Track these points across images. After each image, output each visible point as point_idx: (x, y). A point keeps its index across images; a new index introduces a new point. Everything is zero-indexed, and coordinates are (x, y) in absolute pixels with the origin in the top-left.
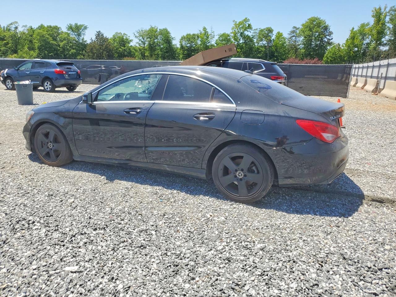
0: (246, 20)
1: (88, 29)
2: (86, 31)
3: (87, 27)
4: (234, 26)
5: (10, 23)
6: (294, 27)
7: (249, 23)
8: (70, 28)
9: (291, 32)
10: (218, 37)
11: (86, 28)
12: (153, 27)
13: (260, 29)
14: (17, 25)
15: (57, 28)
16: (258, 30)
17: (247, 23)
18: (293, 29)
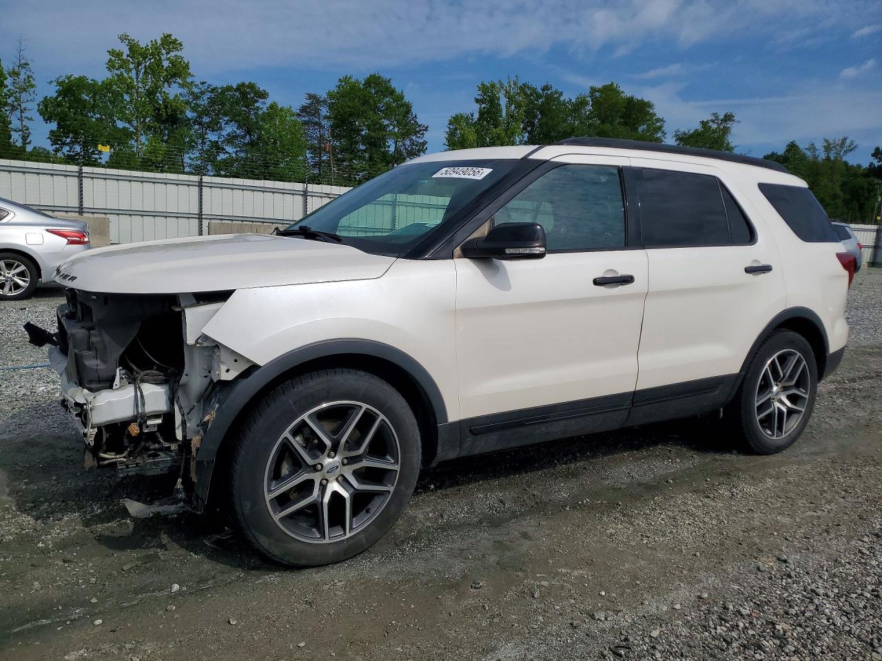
0: (169, 42)
4: (113, 58)
6: (311, 97)
7: (179, 56)
9: (303, 110)
18: (307, 102)
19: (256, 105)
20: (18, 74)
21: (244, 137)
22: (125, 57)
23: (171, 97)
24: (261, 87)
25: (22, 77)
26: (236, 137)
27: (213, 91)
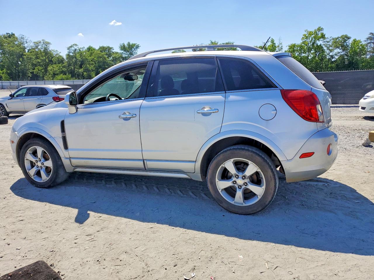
0: (320, 29)
1: (140, 48)
2: (138, 50)
3: (139, 45)
4: (303, 37)
5: (70, 46)
6: (371, 34)
7: (322, 32)
8: (123, 48)
9: (368, 39)
10: (288, 47)
11: (138, 47)
12: (213, 41)
13: (331, 38)
14: (76, 47)
15: (109, 49)
16: (330, 38)
17: (320, 32)
18: (370, 36)
19: (347, 42)
20: (279, 46)
21: (342, 52)
22: (307, 35)
23: (319, 45)
24: (349, 35)
25: (280, 47)
26: (339, 53)
27: (333, 39)
